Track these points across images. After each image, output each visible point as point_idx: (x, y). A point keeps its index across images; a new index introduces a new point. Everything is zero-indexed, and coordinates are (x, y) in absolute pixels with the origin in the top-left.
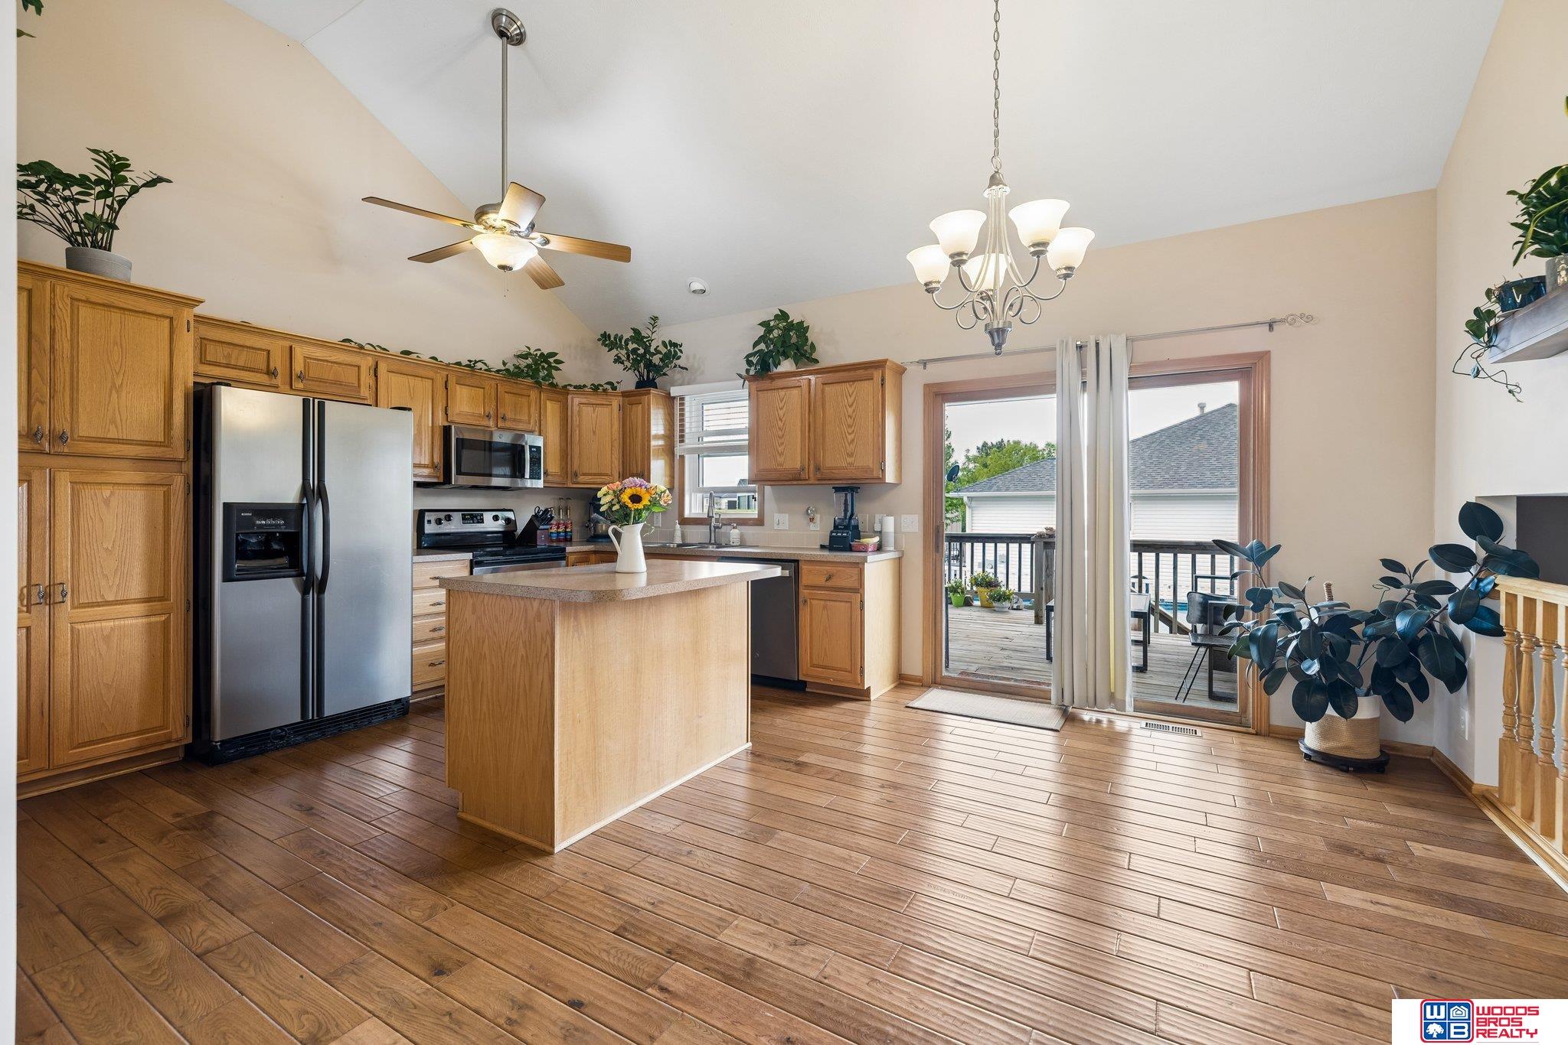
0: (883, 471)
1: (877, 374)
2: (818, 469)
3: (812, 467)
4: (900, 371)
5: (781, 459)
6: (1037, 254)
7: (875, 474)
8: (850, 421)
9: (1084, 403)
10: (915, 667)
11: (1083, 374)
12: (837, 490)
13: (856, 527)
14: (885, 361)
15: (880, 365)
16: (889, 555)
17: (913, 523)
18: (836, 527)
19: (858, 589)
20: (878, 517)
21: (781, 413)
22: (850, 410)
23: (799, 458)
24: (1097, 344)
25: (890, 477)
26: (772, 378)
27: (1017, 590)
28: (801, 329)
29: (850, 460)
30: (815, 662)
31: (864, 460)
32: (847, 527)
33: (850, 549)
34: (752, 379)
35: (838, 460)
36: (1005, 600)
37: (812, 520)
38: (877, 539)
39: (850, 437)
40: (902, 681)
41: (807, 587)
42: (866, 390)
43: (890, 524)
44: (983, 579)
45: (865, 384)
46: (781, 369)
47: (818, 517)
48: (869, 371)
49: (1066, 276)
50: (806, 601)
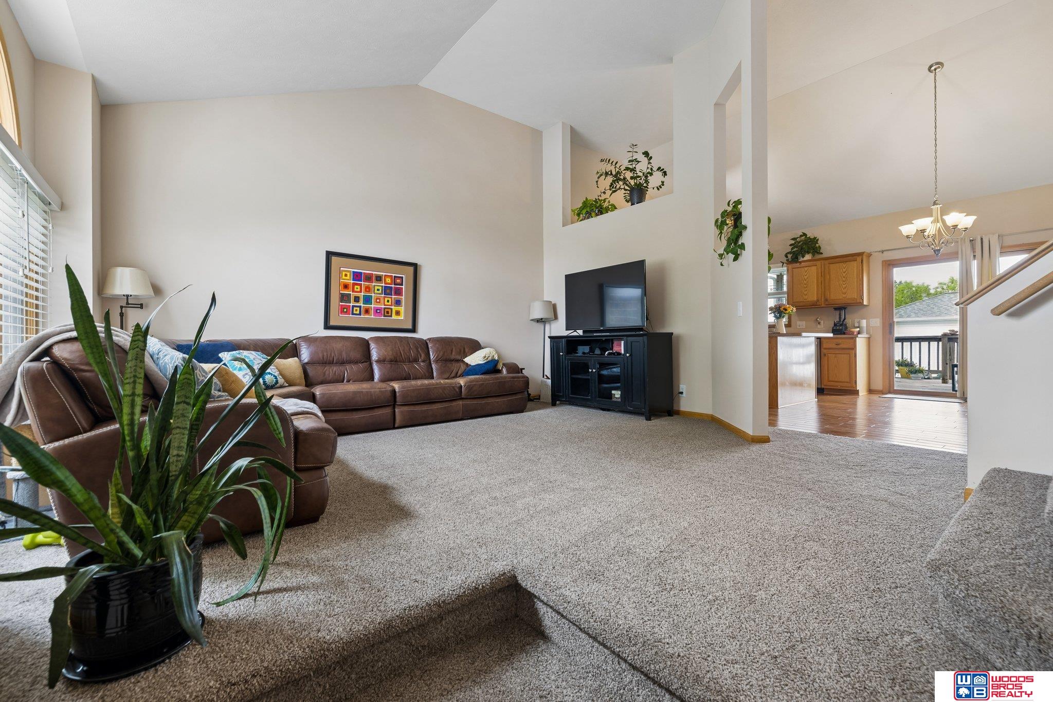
0: (863, 300)
1: (859, 259)
2: (826, 300)
3: (823, 300)
4: (869, 255)
5: (806, 297)
6: (954, 228)
7: (858, 301)
8: (844, 279)
9: (975, 265)
10: (878, 384)
11: (974, 252)
12: (836, 309)
13: (846, 325)
14: (864, 253)
15: (861, 254)
16: (864, 335)
17: (877, 322)
18: (835, 325)
19: (854, 348)
20: (856, 321)
21: (806, 277)
22: (844, 274)
23: (816, 295)
24: (982, 239)
25: (865, 303)
26: (800, 263)
27: (927, 369)
28: (815, 240)
29: (844, 296)
30: (830, 379)
31: (851, 295)
32: (841, 325)
33: (844, 334)
34: (789, 262)
35: (837, 295)
36: (920, 373)
37: (819, 323)
38: (858, 329)
39: (844, 286)
40: (870, 391)
41: (825, 349)
42: (854, 265)
43: (864, 323)
44: (902, 362)
45: (852, 263)
46: (805, 259)
47: (822, 322)
48: (855, 257)
49: (964, 231)
50: (825, 355)
